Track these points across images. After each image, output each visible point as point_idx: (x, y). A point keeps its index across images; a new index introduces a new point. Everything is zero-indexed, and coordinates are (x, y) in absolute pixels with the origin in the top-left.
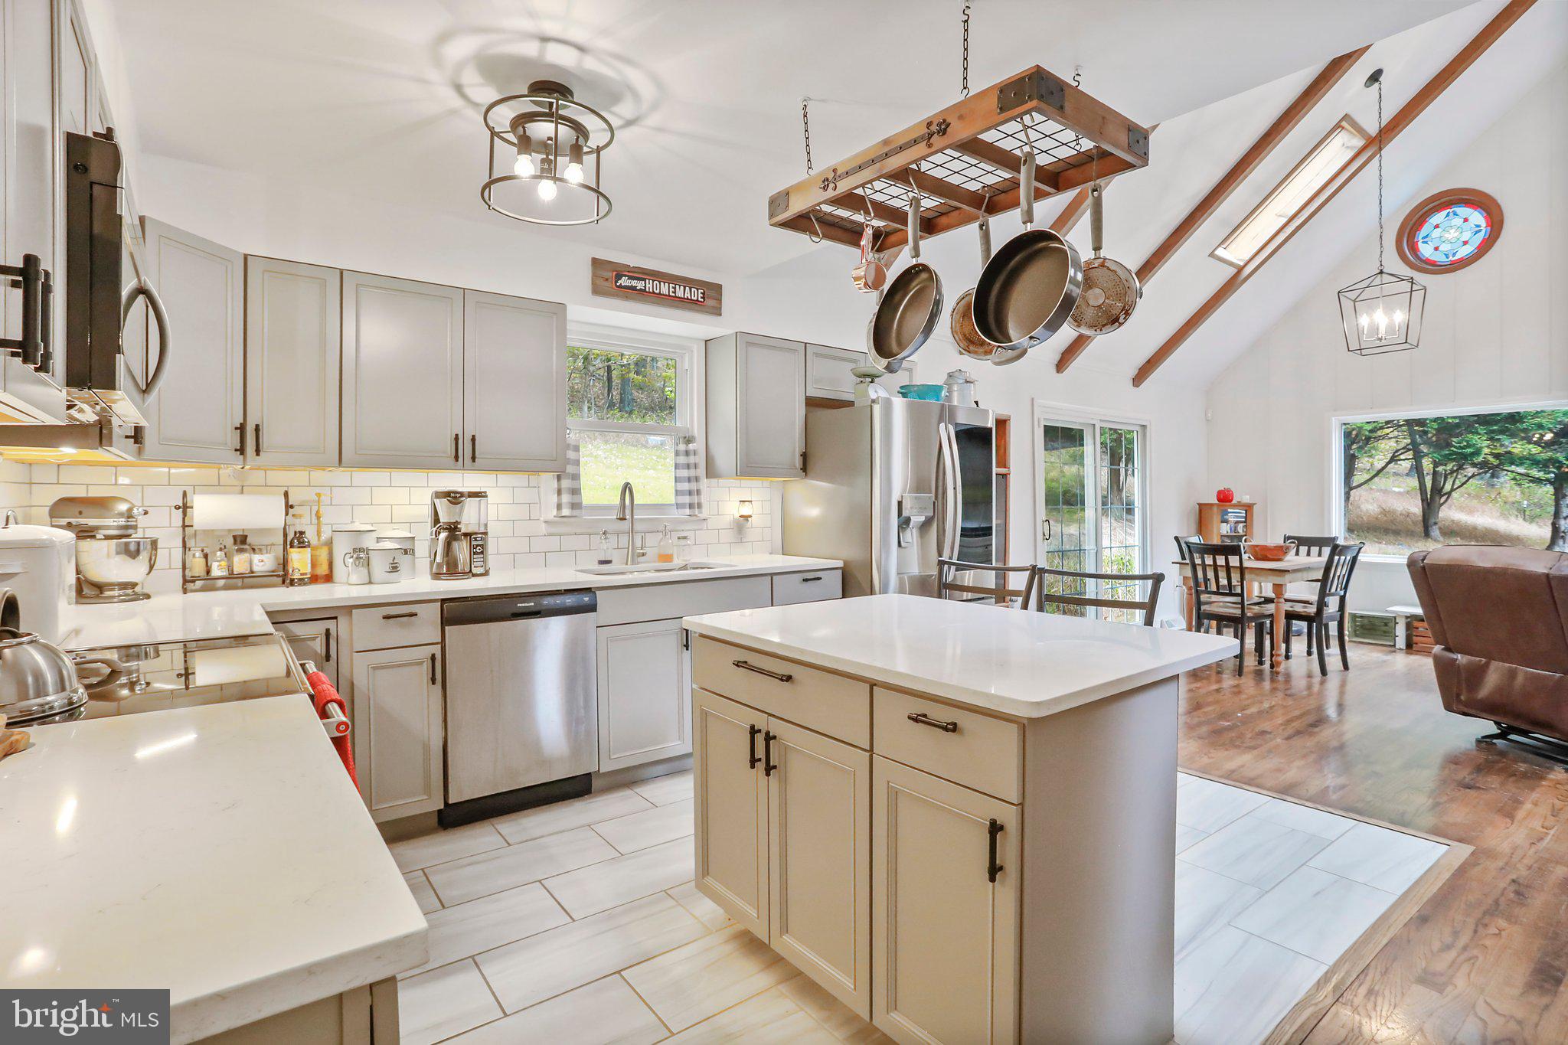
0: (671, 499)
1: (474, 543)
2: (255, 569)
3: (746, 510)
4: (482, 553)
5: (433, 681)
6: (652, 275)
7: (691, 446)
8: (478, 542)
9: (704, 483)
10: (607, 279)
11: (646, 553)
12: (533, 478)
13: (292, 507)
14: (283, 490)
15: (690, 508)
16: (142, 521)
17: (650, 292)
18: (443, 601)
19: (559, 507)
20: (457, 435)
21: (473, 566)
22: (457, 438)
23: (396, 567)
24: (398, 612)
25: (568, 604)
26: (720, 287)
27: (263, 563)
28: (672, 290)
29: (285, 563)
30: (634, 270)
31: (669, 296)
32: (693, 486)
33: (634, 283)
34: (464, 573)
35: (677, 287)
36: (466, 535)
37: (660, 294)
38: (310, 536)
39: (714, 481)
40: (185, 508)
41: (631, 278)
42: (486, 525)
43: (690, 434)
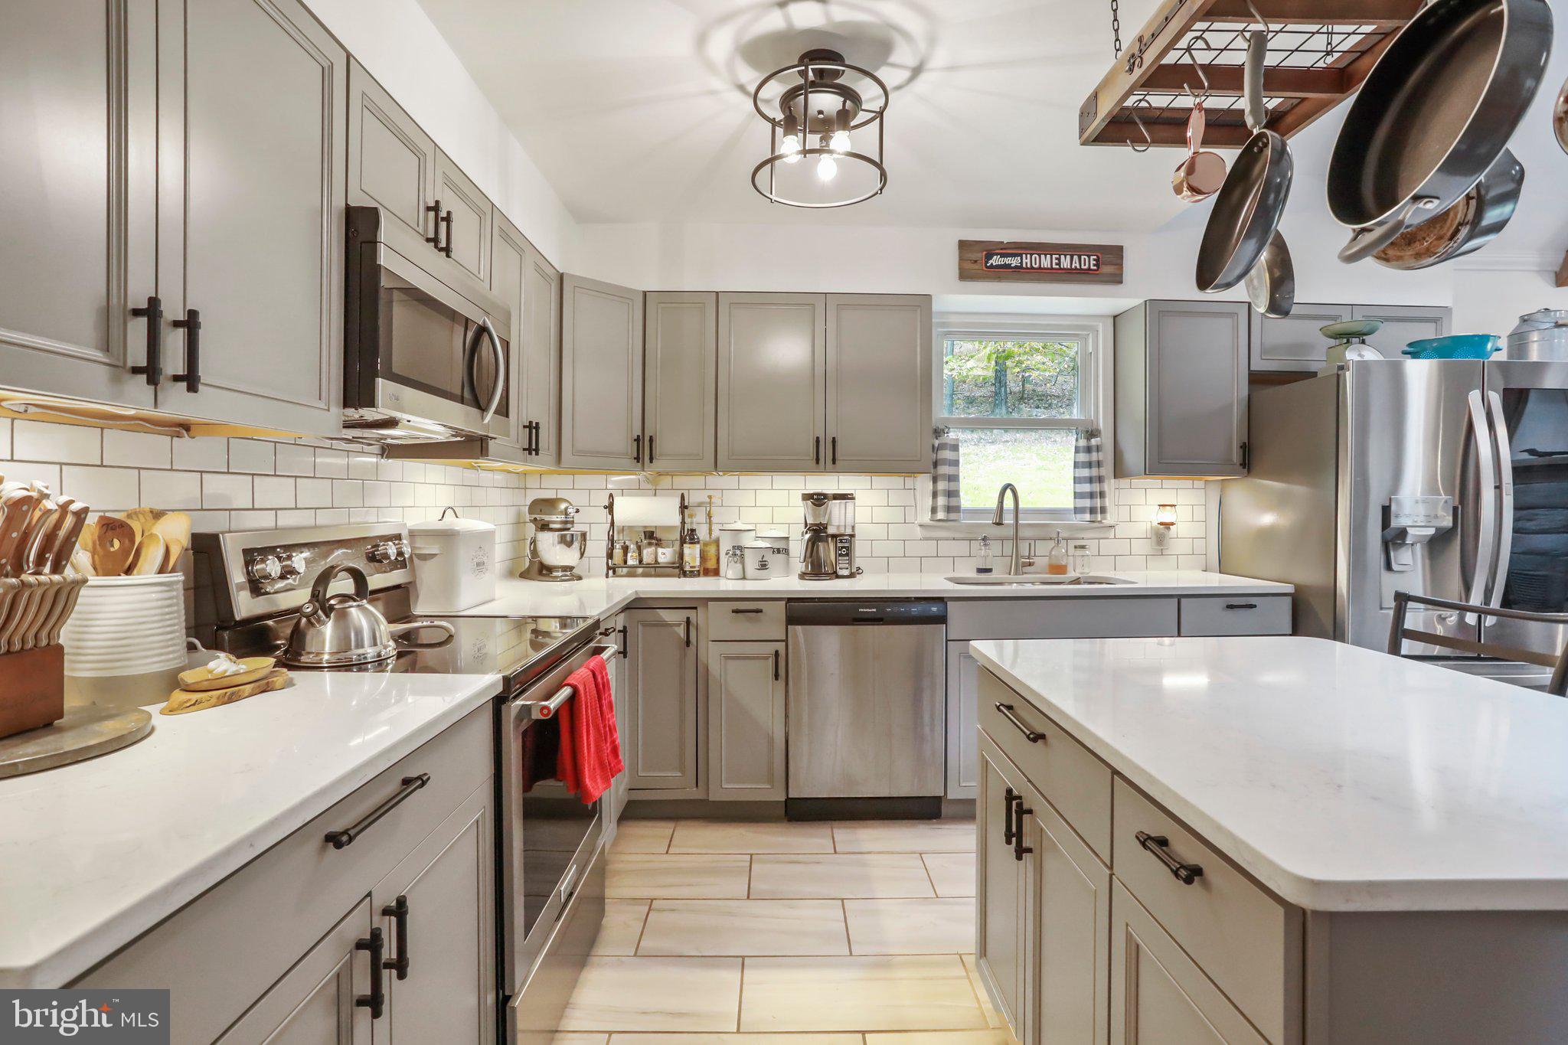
0: (1069, 502)
1: (839, 545)
2: (660, 560)
3: (1167, 516)
4: (847, 555)
5: (777, 677)
6: (1025, 248)
7: (1094, 442)
8: (845, 544)
9: (1110, 485)
10: (976, 261)
11: (1034, 563)
12: (909, 482)
13: (686, 507)
14: (680, 492)
15: (1091, 513)
16: (577, 518)
17: (1027, 268)
18: (790, 600)
19: (934, 510)
20: (818, 438)
21: (838, 568)
22: (818, 440)
23: (765, 565)
24: (746, 608)
25: (913, 613)
26: (1120, 249)
27: (665, 555)
28: (1054, 261)
29: (681, 556)
30: (1010, 246)
31: (1052, 268)
32: (1096, 487)
33: (1008, 261)
34: (827, 574)
35: (1062, 257)
36: (834, 536)
37: (1040, 268)
38: (702, 533)
39: (1124, 482)
40: (610, 508)
41: (1003, 255)
42: (853, 527)
43: (1094, 427)
